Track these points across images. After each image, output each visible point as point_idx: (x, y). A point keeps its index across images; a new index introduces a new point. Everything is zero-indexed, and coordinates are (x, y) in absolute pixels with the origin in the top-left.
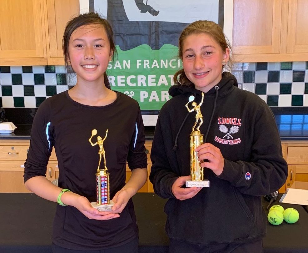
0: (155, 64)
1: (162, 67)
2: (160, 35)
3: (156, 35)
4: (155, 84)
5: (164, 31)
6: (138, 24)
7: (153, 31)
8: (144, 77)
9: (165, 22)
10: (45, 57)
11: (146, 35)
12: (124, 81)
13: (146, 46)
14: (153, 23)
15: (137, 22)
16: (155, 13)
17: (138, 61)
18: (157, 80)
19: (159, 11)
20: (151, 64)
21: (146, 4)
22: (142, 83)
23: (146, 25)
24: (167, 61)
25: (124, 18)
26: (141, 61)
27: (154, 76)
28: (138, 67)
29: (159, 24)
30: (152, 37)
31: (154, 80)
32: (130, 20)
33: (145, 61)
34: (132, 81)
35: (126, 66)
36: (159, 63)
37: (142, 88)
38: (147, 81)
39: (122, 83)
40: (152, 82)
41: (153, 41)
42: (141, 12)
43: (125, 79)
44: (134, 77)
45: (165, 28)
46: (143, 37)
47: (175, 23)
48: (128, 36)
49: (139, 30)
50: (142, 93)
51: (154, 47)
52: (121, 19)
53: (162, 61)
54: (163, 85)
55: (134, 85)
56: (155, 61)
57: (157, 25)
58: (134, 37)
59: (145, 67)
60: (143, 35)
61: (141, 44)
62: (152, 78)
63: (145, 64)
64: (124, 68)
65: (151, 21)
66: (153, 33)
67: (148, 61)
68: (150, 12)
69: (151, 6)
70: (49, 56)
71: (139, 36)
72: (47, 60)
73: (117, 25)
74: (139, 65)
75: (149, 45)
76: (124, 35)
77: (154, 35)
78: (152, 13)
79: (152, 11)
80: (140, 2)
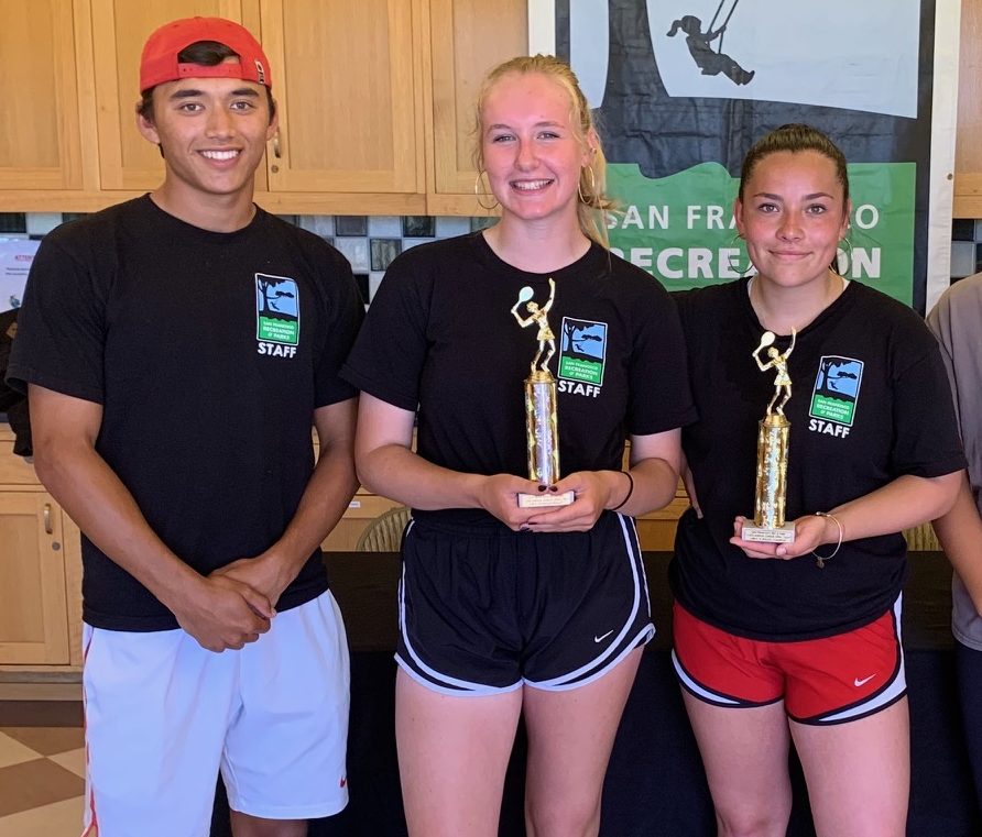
3: (743, 136)
6: (696, 107)
7: (736, 124)
8: (707, 254)
9: (771, 103)
10: (421, 191)
11: (714, 136)
12: (648, 263)
13: (716, 167)
14: (737, 104)
15: (692, 99)
16: (743, 77)
17: (691, 208)
19: (753, 73)
20: (727, 218)
21: (717, 52)
23: (717, 110)
25: (653, 86)
26: (699, 208)
27: (737, 252)
28: (690, 226)
29: (752, 108)
30: (733, 144)
31: (736, 263)
32: (670, 96)
33: (710, 208)
34: (674, 263)
35: (656, 221)
38: (714, 265)
41: (734, 155)
42: (703, 73)
43: (654, 259)
44: (679, 252)
45: (768, 120)
46: (706, 142)
47: (796, 105)
48: (664, 139)
49: (697, 121)
52: (645, 92)
55: (679, 274)
57: (747, 109)
58: (682, 141)
59: (710, 226)
60: (707, 137)
61: (701, 162)
62: (730, 258)
63: (710, 218)
64: (652, 226)
65: (730, 99)
66: (734, 131)
67: (720, 209)
68: (729, 75)
69: (732, 58)
70: (431, 190)
71: (695, 141)
72: (426, 199)
73: (636, 106)
74: (694, 221)
75: (724, 163)
76: (653, 135)
77: (737, 139)
78: (734, 77)
79: (733, 72)
80: (700, 44)
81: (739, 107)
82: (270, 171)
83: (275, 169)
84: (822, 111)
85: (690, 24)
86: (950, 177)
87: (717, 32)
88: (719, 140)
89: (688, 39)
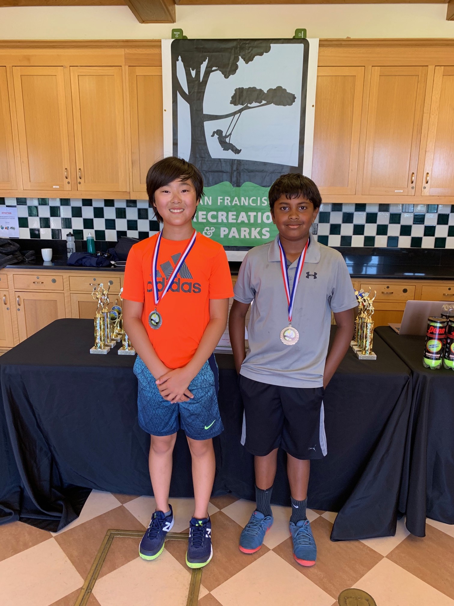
0: (236, 201)
1: (242, 204)
2: (242, 173)
3: (237, 173)
4: (235, 221)
5: (245, 169)
6: (221, 162)
7: (235, 168)
8: (225, 214)
9: (247, 161)
10: (128, 191)
11: (227, 172)
12: (205, 217)
13: (227, 183)
15: (220, 159)
16: (237, 151)
17: (219, 198)
18: (238, 216)
19: (241, 150)
20: (231, 201)
21: (228, 142)
22: (222, 219)
23: (228, 163)
24: (247, 198)
25: (206, 155)
26: (222, 198)
27: (235, 213)
28: (219, 204)
29: (240, 162)
30: (234, 175)
31: (235, 217)
32: (212, 158)
33: (226, 198)
34: (213, 217)
35: (207, 202)
36: (240, 200)
37: (223, 224)
38: (227, 218)
39: (203, 219)
40: (233, 219)
41: (234, 179)
42: (224, 150)
43: (207, 215)
45: (246, 167)
46: (225, 174)
47: (256, 161)
48: (210, 173)
49: (221, 167)
50: (222, 229)
51: (235, 185)
52: (203, 157)
53: (243, 199)
54: (243, 222)
55: (215, 221)
56: (236, 198)
58: (216, 174)
59: (226, 204)
60: (225, 172)
61: (223, 181)
62: (233, 215)
63: (226, 201)
64: (206, 204)
65: (233, 159)
66: (234, 171)
67: (229, 198)
68: (233, 150)
69: (234, 144)
70: (131, 190)
71: (221, 174)
72: (130, 193)
73: (200, 162)
74: (220, 202)
75: (231, 182)
76: (207, 172)
77: (235, 173)
78: (234, 152)
79: (234, 149)
80: (222, 140)
81: (236, 162)
82: (78, 184)
83: (80, 183)
84: (265, 164)
85: (219, 132)
87: (228, 136)
88: (229, 174)
89: (218, 138)
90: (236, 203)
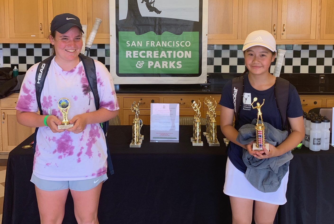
1: (163, 46)
2: (162, 26)
3: (159, 26)
4: (158, 57)
6: (148, 19)
7: (157, 23)
8: (151, 52)
9: (165, 18)
13: (153, 32)
15: (147, 17)
16: (159, 12)
19: (161, 11)
21: (153, 7)
22: (149, 56)
23: (153, 19)
24: (166, 42)
25: (138, 14)
26: (149, 42)
29: (161, 19)
31: (158, 54)
32: (142, 16)
34: (143, 54)
35: (139, 45)
36: (161, 43)
37: (149, 59)
38: (153, 55)
39: (136, 56)
41: (157, 30)
42: (150, 11)
43: (139, 53)
45: (165, 22)
47: (171, 18)
48: (141, 26)
49: (148, 22)
50: (149, 62)
51: (158, 33)
52: (136, 16)
54: (163, 58)
55: (144, 57)
56: (158, 42)
58: (145, 26)
60: (150, 26)
61: (149, 31)
63: (152, 44)
65: (156, 17)
67: (154, 42)
68: (156, 12)
69: (156, 8)
71: (148, 26)
74: (148, 45)
75: (155, 32)
76: (138, 25)
80: (149, 5)
81: (158, 19)
84: (177, 20)
86: (207, 35)
87: (153, 2)
88: (153, 26)
89: (146, 4)
90: (158, 45)
